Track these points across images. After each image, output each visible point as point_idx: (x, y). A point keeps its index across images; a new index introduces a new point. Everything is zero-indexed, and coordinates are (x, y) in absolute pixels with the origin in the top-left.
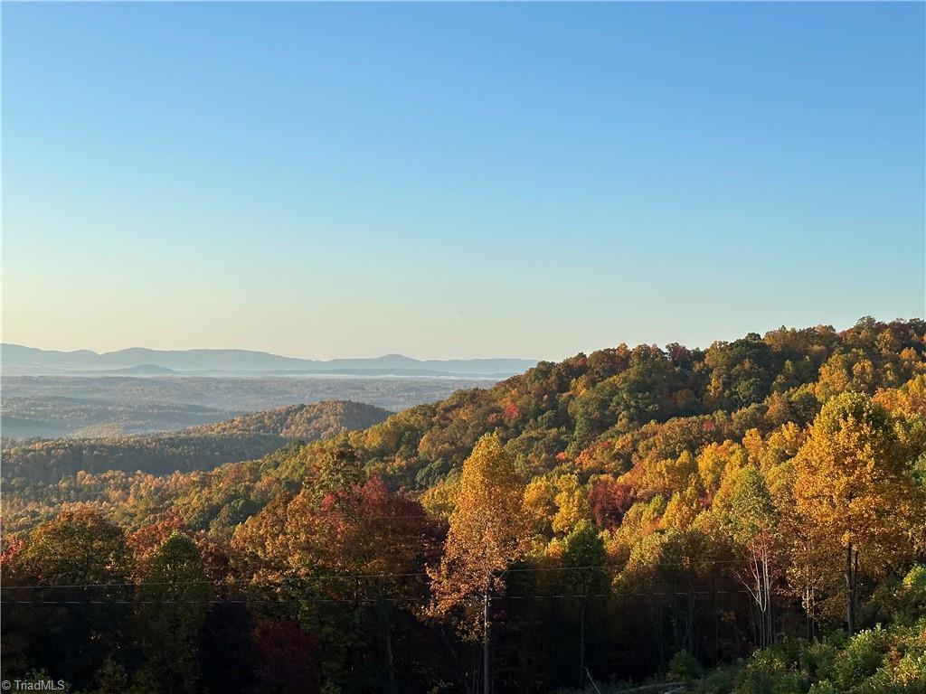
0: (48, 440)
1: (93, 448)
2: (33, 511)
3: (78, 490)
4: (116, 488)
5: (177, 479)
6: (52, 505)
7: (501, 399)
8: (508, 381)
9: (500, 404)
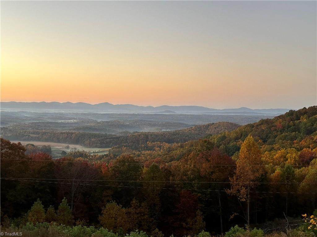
0: (139, 132)
1: (151, 135)
2: (134, 153)
3: (147, 147)
4: (158, 147)
5: (175, 145)
6: (140, 151)
7: (276, 122)
8: (279, 117)
9: (275, 124)
